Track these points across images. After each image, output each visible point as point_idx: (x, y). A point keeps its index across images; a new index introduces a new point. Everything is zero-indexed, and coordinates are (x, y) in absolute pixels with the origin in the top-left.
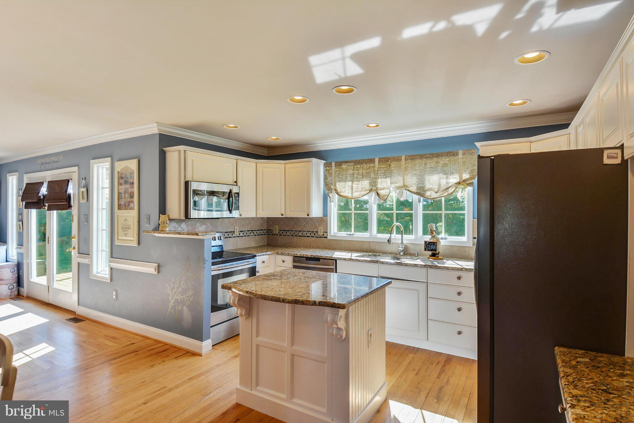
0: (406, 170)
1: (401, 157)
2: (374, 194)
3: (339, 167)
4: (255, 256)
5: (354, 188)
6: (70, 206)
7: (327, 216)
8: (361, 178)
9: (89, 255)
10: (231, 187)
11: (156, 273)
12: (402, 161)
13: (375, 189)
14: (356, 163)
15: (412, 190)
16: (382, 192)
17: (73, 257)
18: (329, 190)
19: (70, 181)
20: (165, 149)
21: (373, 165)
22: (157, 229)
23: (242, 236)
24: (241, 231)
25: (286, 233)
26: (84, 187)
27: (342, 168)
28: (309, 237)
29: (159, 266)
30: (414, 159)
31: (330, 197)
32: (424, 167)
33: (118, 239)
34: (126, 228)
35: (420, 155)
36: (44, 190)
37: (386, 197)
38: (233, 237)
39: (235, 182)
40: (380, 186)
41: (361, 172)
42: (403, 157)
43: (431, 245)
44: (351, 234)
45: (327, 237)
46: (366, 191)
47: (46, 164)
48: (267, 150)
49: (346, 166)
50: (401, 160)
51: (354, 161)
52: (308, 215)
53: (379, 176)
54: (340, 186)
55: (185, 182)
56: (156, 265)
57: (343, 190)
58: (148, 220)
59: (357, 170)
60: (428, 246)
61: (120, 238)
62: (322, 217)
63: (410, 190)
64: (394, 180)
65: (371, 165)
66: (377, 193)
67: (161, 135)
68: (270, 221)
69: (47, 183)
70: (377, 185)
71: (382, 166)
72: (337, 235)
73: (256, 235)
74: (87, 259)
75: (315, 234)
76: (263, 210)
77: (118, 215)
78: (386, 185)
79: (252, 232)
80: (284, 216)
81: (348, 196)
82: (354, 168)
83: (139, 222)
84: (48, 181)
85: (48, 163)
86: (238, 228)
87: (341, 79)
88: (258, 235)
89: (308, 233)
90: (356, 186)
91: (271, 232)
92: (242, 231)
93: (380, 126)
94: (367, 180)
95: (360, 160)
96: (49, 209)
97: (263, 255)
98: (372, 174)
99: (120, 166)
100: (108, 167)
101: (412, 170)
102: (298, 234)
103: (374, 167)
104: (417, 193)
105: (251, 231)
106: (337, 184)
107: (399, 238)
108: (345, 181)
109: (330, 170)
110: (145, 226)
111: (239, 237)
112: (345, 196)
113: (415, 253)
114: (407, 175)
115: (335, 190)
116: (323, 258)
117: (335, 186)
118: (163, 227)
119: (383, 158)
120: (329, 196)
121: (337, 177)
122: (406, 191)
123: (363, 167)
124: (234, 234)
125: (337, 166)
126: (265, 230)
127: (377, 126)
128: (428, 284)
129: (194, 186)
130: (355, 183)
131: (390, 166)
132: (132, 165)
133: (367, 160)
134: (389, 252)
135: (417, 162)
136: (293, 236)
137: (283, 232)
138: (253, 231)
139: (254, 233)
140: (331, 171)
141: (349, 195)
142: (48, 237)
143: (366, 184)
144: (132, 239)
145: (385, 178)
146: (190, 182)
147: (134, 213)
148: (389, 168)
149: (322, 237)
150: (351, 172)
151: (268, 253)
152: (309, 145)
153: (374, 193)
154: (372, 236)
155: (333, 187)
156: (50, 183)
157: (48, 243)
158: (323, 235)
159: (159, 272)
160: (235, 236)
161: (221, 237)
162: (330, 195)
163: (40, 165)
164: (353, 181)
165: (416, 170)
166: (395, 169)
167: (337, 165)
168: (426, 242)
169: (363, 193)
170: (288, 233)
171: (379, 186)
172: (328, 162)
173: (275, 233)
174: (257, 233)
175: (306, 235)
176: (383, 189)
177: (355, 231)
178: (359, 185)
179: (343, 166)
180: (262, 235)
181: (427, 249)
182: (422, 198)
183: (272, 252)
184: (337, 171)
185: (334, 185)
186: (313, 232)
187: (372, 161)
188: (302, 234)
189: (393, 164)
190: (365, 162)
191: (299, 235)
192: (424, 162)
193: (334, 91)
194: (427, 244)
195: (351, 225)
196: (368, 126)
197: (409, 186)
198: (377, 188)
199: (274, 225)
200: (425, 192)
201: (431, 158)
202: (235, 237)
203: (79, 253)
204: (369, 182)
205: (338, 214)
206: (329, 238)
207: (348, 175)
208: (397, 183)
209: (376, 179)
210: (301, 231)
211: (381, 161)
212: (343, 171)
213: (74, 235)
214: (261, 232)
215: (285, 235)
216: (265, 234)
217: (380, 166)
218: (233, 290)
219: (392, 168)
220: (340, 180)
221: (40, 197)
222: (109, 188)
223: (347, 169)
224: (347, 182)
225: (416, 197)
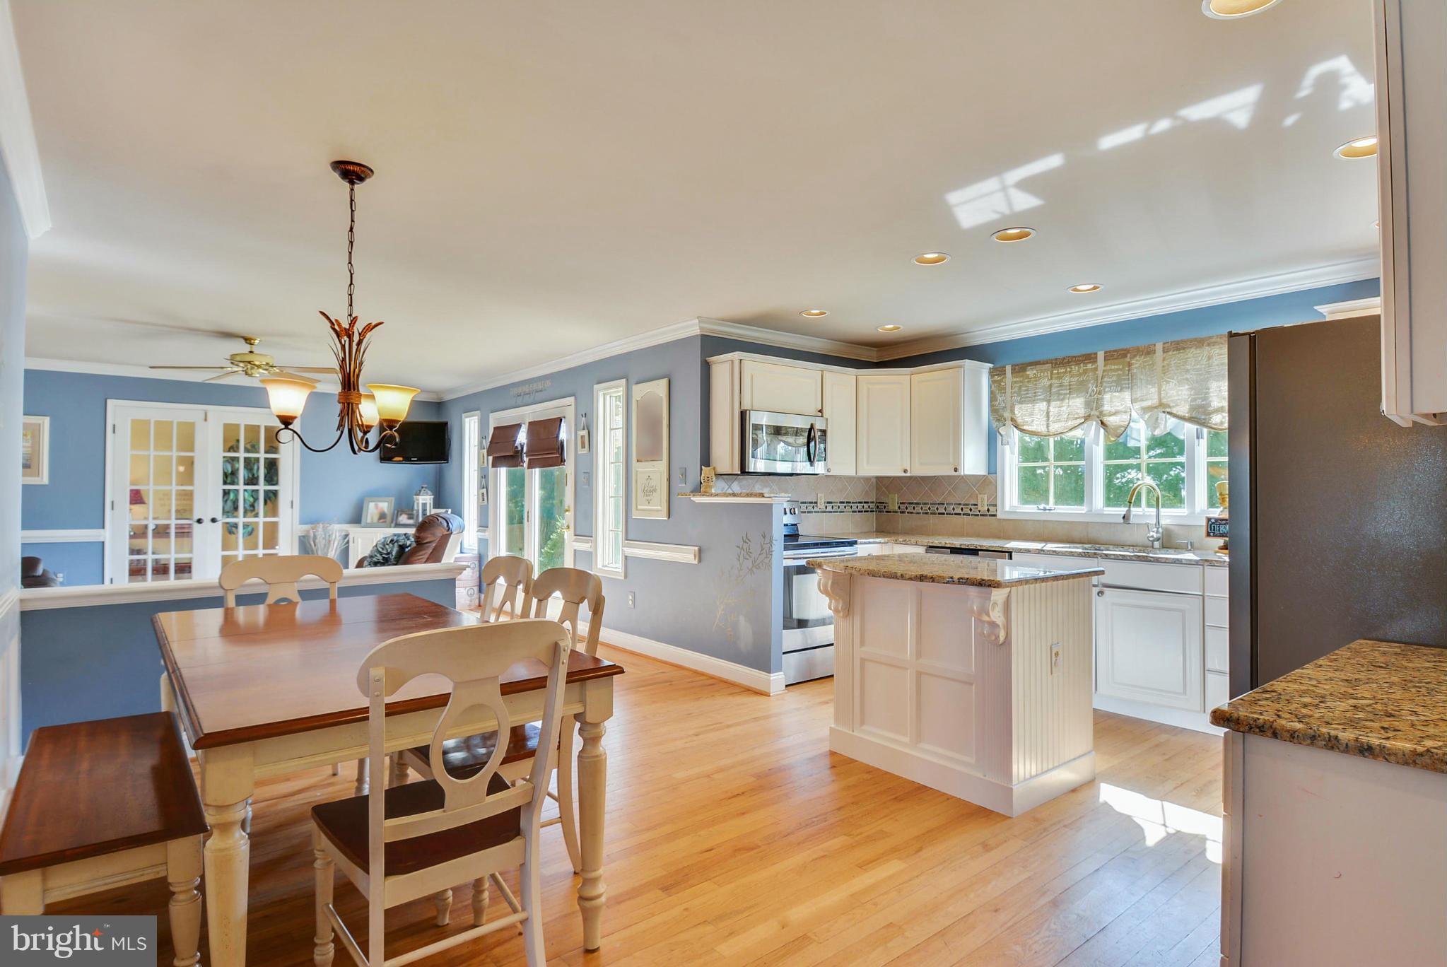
0: (1164, 373)
1: (1155, 345)
2: (1094, 425)
3: (1021, 374)
4: (855, 543)
5: (1051, 414)
6: (562, 461)
7: (996, 473)
8: (1066, 394)
9: (592, 537)
10: (812, 420)
11: (696, 562)
12: (1157, 354)
13: (1097, 414)
14: (1056, 364)
15: (1180, 413)
16: (1111, 420)
17: (566, 542)
18: (998, 420)
19: (563, 420)
20: (710, 359)
21: (1094, 367)
22: (698, 490)
23: (830, 512)
24: (828, 503)
25: (914, 508)
26: (584, 429)
27: (1028, 377)
28: (960, 514)
29: (700, 551)
30: (1184, 349)
31: (1002, 436)
32: (1205, 365)
33: (637, 509)
34: (650, 491)
35: (1196, 339)
36: (522, 438)
37: (1123, 429)
38: (815, 512)
39: (819, 411)
40: (1109, 408)
41: (1066, 380)
42: (1159, 347)
43: (1220, 524)
44: (1048, 508)
45: (995, 515)
46: (1077, 418)
47: (524, 394)
48: (877, 351)
49: (1035, 372)
50: (1155, 353)
51: (1052, 360)
52: (956, 470)
53: (1106, 387)
54: (1020, 412)
55: (742, 412)
56: (697, 548)
57: (1029, 420)
58: (684, 476)
59: (1059, 378)
60: (1214, 527)
61: (639, 507)
62: (984, 476)
63: (1175, 412)
64: (1139, 394)
65: (1089, 366)
66: (1102, 423)
67: (703, 336)
68: (883, 484)
69: (527, 424)
70: (1102, 406)
71: (1113, 367)
72: (1017, 511)
73: (856, 512)
74: (588, 543)
75: (971, 510)
76: (868, 462)
77: (637, 471)
78: (1122, 405)
79: (848, 506)
80: (908, 474)
81: (1039, 431)
82: (1052, 374)
83: (669, 480)
84: (529, 423)
85: (527, 394)
86: (823, 495)
87: (1004, 218)
88: (859, 512)
89: (957, 508)
90: (1057, 409)
91: (885, 507)
92: (831, 503)
93: (1101, 287)
94: (1080, 397)
95: (1064, 358)
96: (530, 467)
97: (869, 543)
98: (1090, 385)
99: (640, 391)
100: (621, 394)
101: (1179, 371)
102: (937, 509)
103: (1096, 369)
104: (1191, 420)
105: (847, 502)
106: (1017, 407)
107: (1152, 514)
108: (1033, 401)
109: (1001, 381)
110: (679, 486)
111: (825, 512)
112: (1032, 432)
113: (1187, 543)
114: (1168, 382)
115: (1012, 420)
116: (984, 548)
117: (1012, 411)
118: (706, 488)
119: (1114, 351)
120: (1000, 434)
121: (1015, 395)
122: (1164, 415)
123: (1070, 372)
124: (817, 506)
125: (1017, 372)
126: (873, 502)
127: (1095, 288)
128: (1206, 598)
129: (755, 418)
130: (1053, 404)
131: (1129, 366)
132: (660, 387)
133: (1079, 356)
134: (1129, 543)
135: (1190, 355)
136: (927, 513)
137: (906, 507)
138: (850, 503)
139: (851, 507)
140: (1003, 384)
141: (1043, 429)
142: (528, 512)
143: (1077, 404)
144: (659, 508)
145: (1120, 391)
146: (748, 412)
147: (662, 466)
148: (1129, 370)
149: (986, 515)
150: (1046, 382)
151: (878, 540)
152: (962, 335)
153: (1094, 423)
154: (1091, 511)
155: (1007, 415)
156: (532, 425)
157: (528, 521)
158: (988, 510)
159: (700, 561)
160: (818, 510)
161: (794, 509)
162: (1002, 430)
163: (514, 397)
164: (1049, 402)
165: (1188, 371)
166: (1142, 371)
167: (1017, 370)
168: (1209, 519)
169: (1071, 424)
170: (918, 509)
171: (1107, 408)
172: (998, 366)
173: (891, 508)
174: (857, 507)
175: (952, 512)
176: (1115, 413)
177: (1056, 503)
178: (1062, 409)
179: (1028, 373)
180: (868, 511)
181: (1212, 534)
182: (1205, 430)
183: (886, 539)
184: (1016, 382)
185: (1009, 411)
186: (967, 505)
187: (1091, 358)
188: (945, 509)
189: (1137, 362)
190: (1075, 361)
191: (939, 511)
192: (1206, 353)
193: (994, 238)
194: (1213, 523)
195: (1047, 491)
196: (1075, 290)
197: (1171, 405)
198: (1101, 412)
199: (889, 493)
200: (1210, 414)
201: (1222, 344)
202: (818, 512)
203: (576, 535)
204: (1086, 402)
205: (1021, 469)
206: (999, 516)
207: (1040, 388)
208: (1146, 400)
209: (1099, 393)
210: (943, 504)
211: (1109, 356)
212: (1028, 382)
213: (569, 507)
214: (866, 506)
215: (912, 513)
216: (873, 511)
217: (1109, 367)
218: (825, 567)
219: (1135, 371)
220: (1023, 399)
221: (517, 447)
222: (623, 428)
223: (1037, 378)
224: (1037, 403)
225: (1191, 428)
